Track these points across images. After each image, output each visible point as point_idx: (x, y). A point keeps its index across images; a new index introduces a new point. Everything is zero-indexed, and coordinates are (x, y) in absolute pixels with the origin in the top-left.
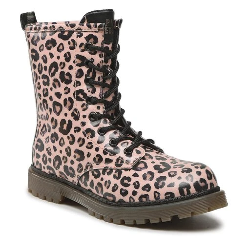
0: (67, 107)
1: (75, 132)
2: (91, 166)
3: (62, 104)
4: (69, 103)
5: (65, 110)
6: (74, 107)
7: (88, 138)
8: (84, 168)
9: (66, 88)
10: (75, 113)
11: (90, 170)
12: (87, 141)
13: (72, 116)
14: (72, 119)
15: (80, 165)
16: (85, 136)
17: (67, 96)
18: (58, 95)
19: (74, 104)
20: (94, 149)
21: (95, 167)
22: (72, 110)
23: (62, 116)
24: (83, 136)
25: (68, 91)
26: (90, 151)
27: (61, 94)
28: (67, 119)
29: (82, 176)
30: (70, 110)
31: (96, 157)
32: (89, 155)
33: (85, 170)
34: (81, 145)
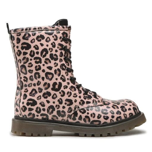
0: (57, 74)
1: (64, 88)
2: (78, 107)
3: (53, 73)
4: (58, 72)
5: (56, 76)
6: (61, 74)
7: (73, 91)
8: (73, 109)
9: (55, 63)
10: (63, 77)
11: (78, 110)
12: (73, 93)
13: (61, 79)
14: (61, 81)
15: (70, 108)
16: (71, 90)
17: (56, 68)
18: (50, 68)
19: (61, 72)
20: (78, 97)
21: (81, 107)
22: (60, 76)
23: (54, 80)
24: (70, 91)
25: (56, 65)
26: (76, 98)
27: (52, 67)
28: (58, 82)
29: (72, 114)
30: (59, 76)
31: (80, 101)
32: (76, 101)
33: (74, 110)
34: (69, 96)
